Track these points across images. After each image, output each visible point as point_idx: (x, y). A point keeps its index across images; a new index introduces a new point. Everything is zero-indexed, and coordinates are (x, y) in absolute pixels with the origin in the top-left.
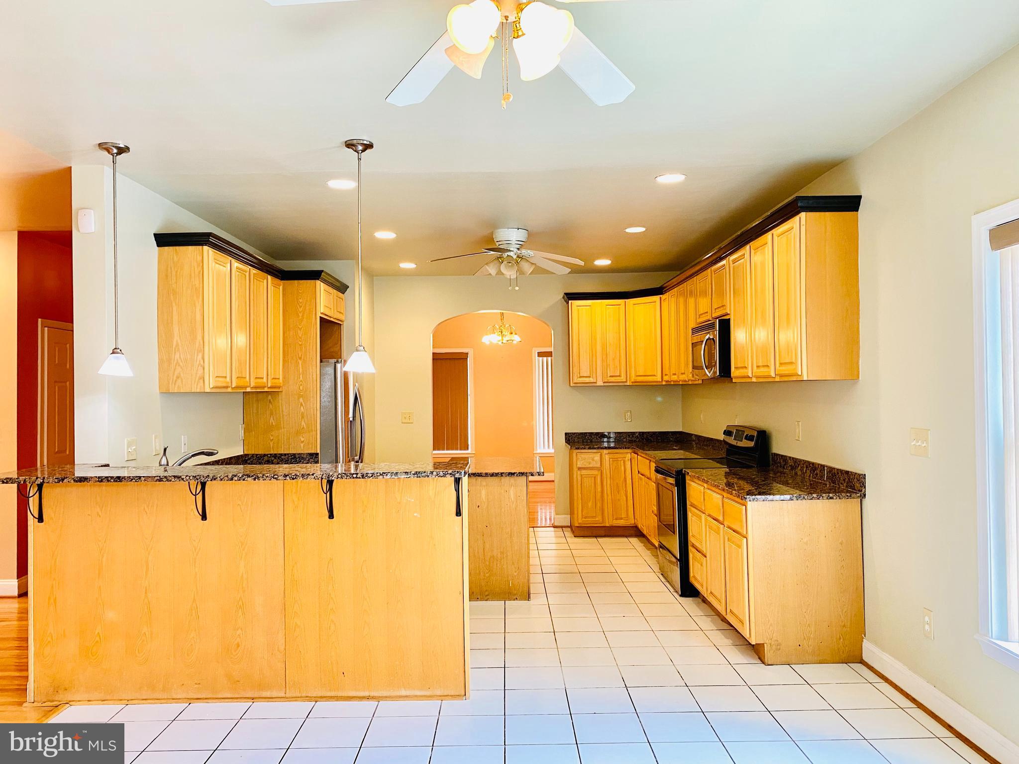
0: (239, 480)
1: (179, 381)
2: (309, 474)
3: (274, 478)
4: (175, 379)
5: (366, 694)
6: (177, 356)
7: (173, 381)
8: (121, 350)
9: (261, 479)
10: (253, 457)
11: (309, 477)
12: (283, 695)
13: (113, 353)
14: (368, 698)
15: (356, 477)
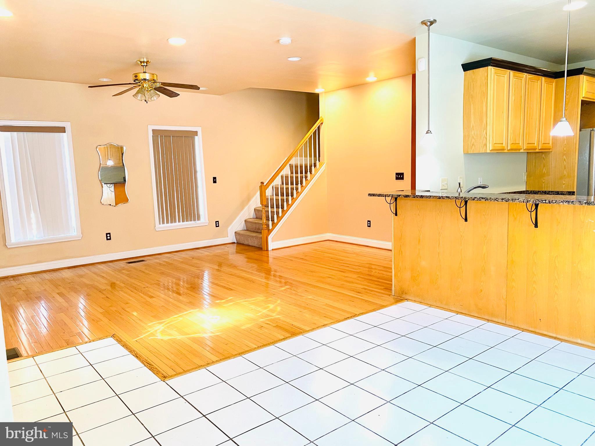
0: (478, 200)
1: (473, 147)
2: (516, 199)
3: (496, 200)
4: (471, 146)
5: (554, 335)
6: (473, 133)
7: (470, 147)
8: (430, 131)
9: (489, 200)
10: (531, 192)
11: (516, 201)
12: (504, 322)
13: (427, 133)
14: (555, 338)
15: (545, 203)
